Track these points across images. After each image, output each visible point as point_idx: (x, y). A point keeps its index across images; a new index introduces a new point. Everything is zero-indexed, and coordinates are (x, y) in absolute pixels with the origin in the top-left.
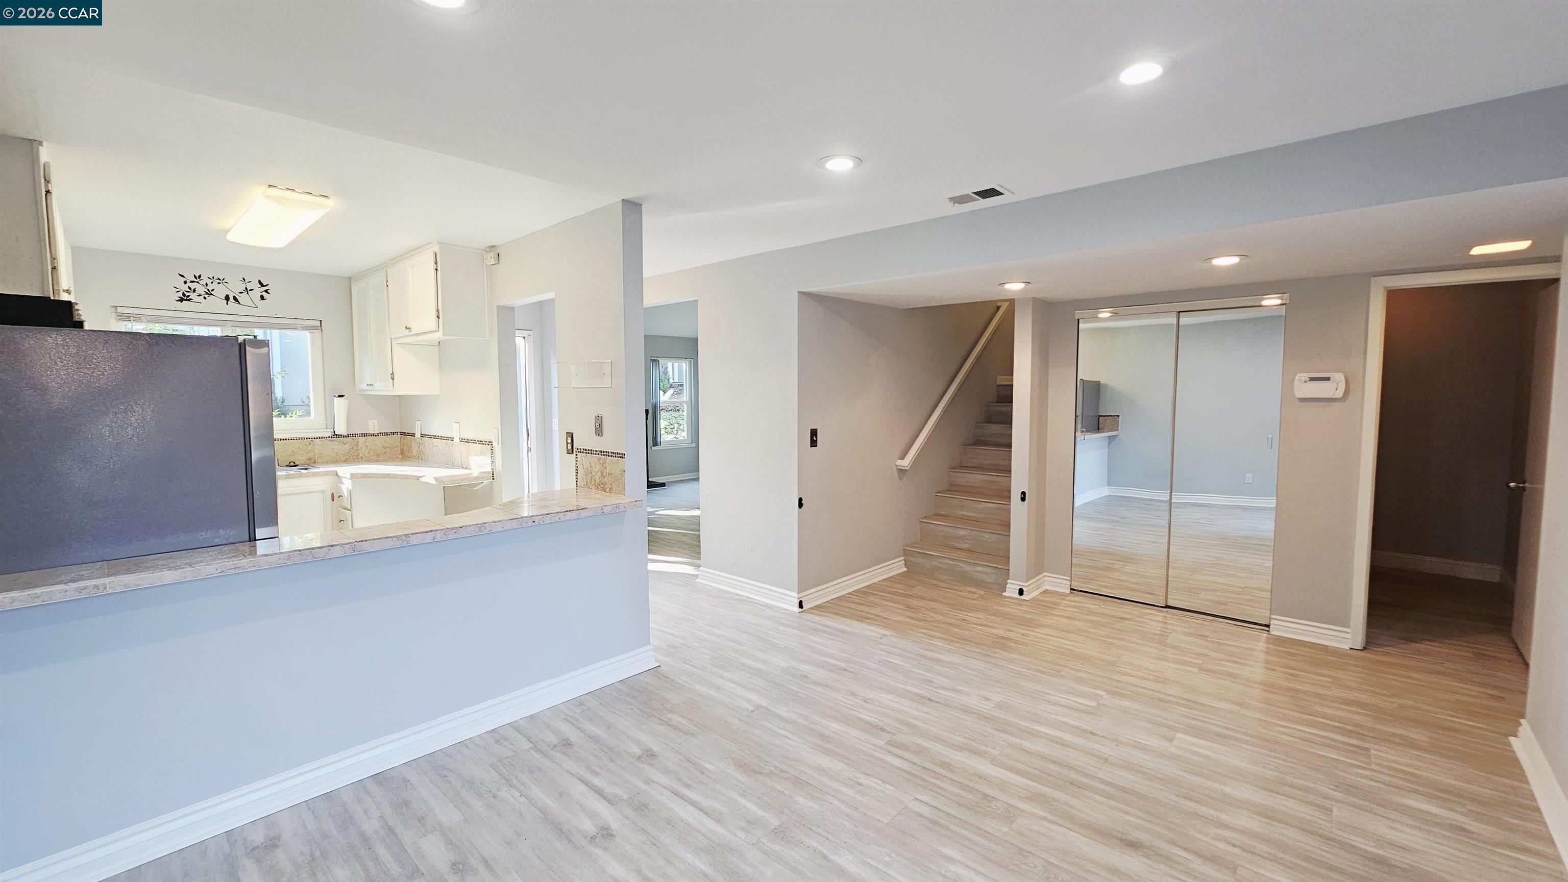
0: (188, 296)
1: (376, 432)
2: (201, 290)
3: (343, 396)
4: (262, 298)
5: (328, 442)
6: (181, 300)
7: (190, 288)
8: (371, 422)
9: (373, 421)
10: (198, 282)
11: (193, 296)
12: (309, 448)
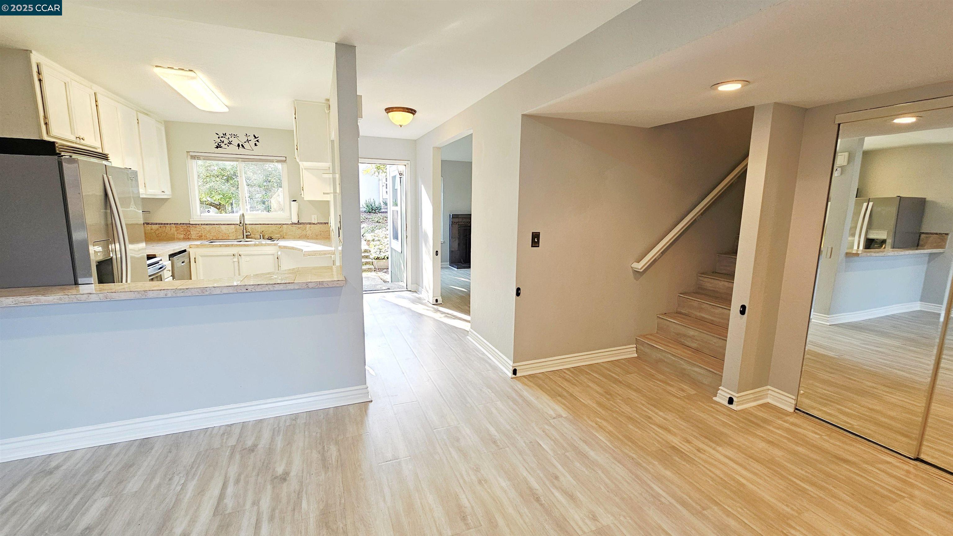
0: (221, 145)
1: (316, 222)
2: (226, 141)
3: (295, 201)
4: (256, 144)
5: (290, 227)
6: (217, 147)
7: (221, 141)
8: (313, 216)
9: (314, 216)
10: (225, 137)
11: (222, 145)
12: (280, 230)
